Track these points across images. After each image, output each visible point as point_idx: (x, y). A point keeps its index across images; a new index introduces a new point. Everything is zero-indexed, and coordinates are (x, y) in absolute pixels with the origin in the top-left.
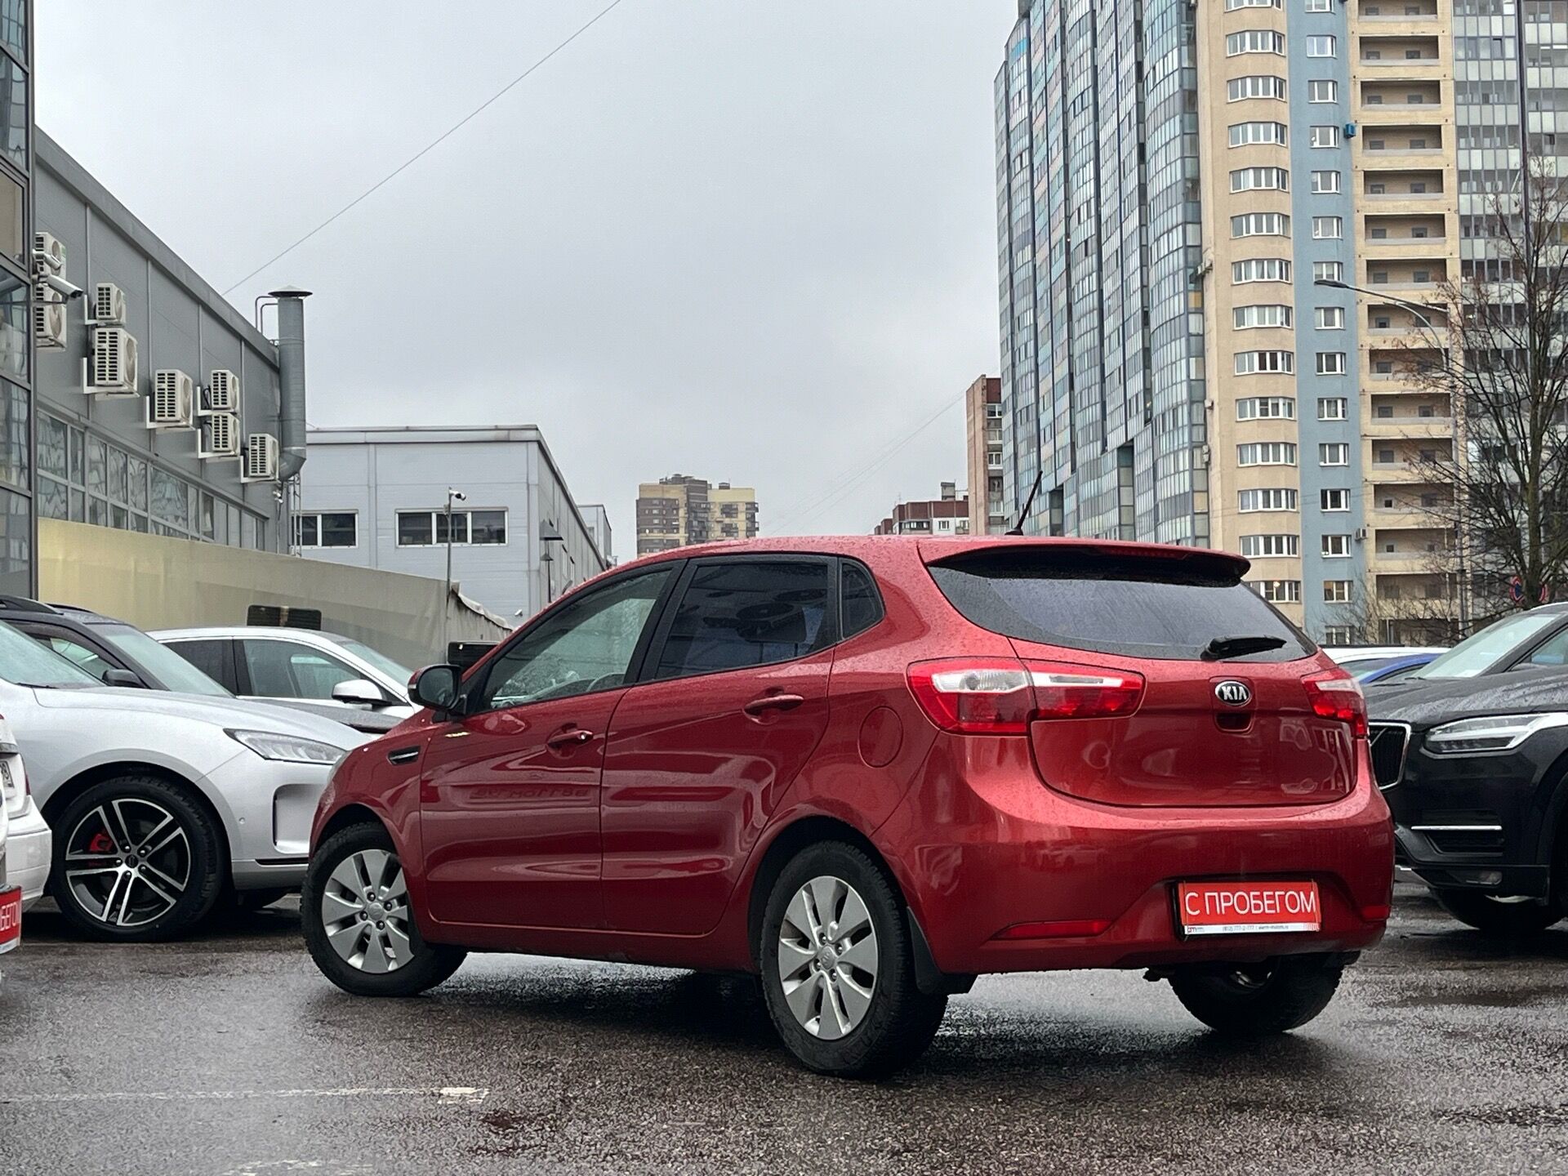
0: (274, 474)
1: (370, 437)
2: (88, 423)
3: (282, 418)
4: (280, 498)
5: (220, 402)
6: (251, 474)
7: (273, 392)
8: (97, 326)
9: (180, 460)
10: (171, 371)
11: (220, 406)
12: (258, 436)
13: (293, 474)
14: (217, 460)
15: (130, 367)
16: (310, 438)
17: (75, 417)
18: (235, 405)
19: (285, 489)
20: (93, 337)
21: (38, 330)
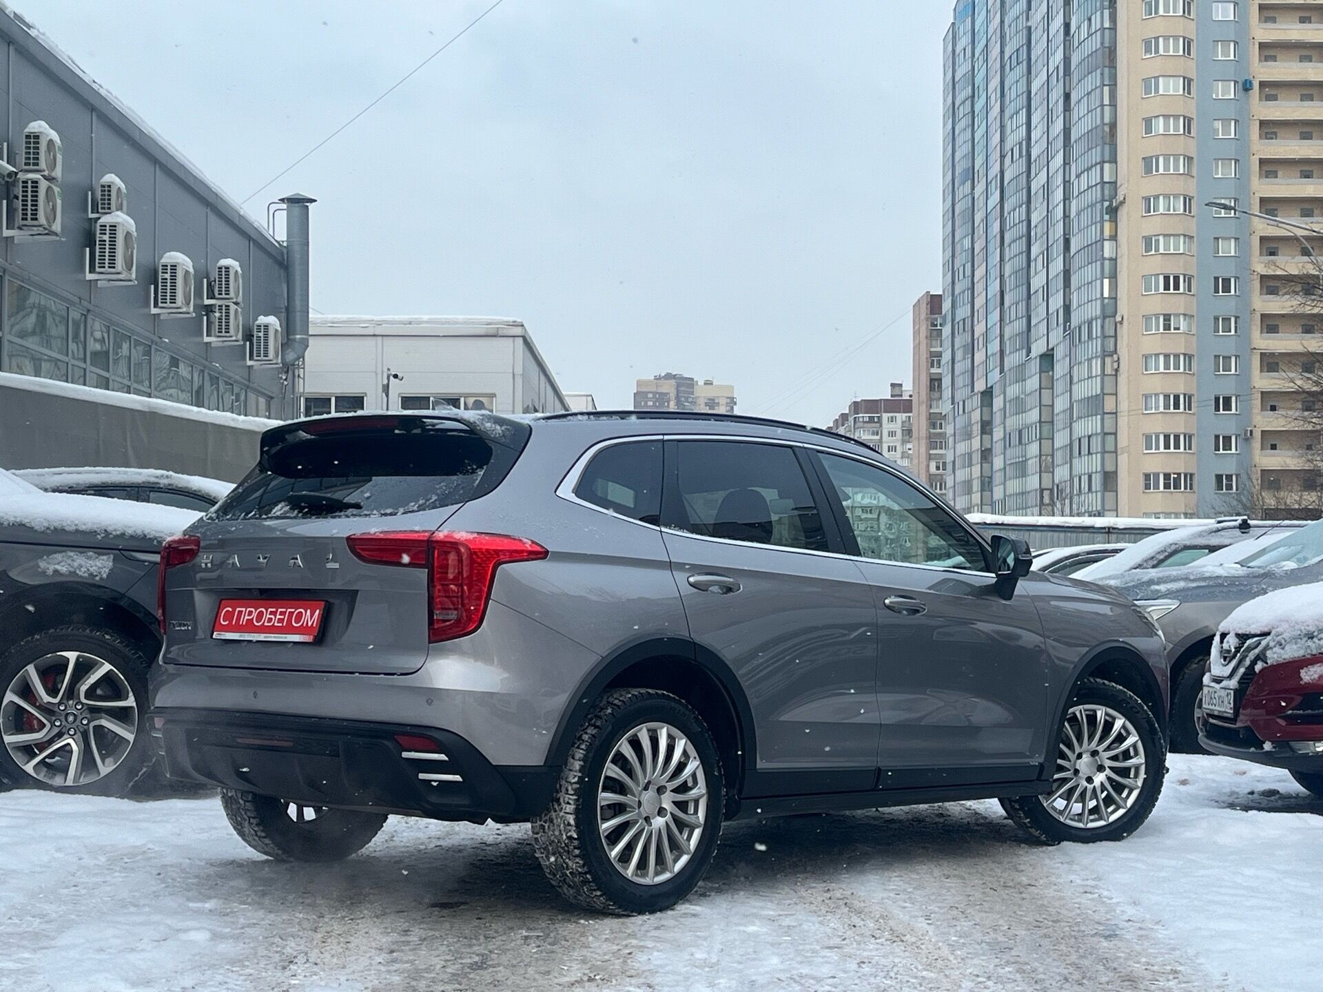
0: (277, 358)
2: (91, 308)
3: (288, 310)
4: (286, 380)
5: (224, 293)
6: (256, 358)
7: (280, 284)
8: (100, 219)
9: (183, 342)
10: (173, 263)
11: (224, 296)
13: (298, 359)
14: (220, 344)
15: (128, 258)
16: (312, 329)
17: (77, 300)
18: (237, 296)
19: (290, 372)
20: (95, 227)
21: (32, 219)
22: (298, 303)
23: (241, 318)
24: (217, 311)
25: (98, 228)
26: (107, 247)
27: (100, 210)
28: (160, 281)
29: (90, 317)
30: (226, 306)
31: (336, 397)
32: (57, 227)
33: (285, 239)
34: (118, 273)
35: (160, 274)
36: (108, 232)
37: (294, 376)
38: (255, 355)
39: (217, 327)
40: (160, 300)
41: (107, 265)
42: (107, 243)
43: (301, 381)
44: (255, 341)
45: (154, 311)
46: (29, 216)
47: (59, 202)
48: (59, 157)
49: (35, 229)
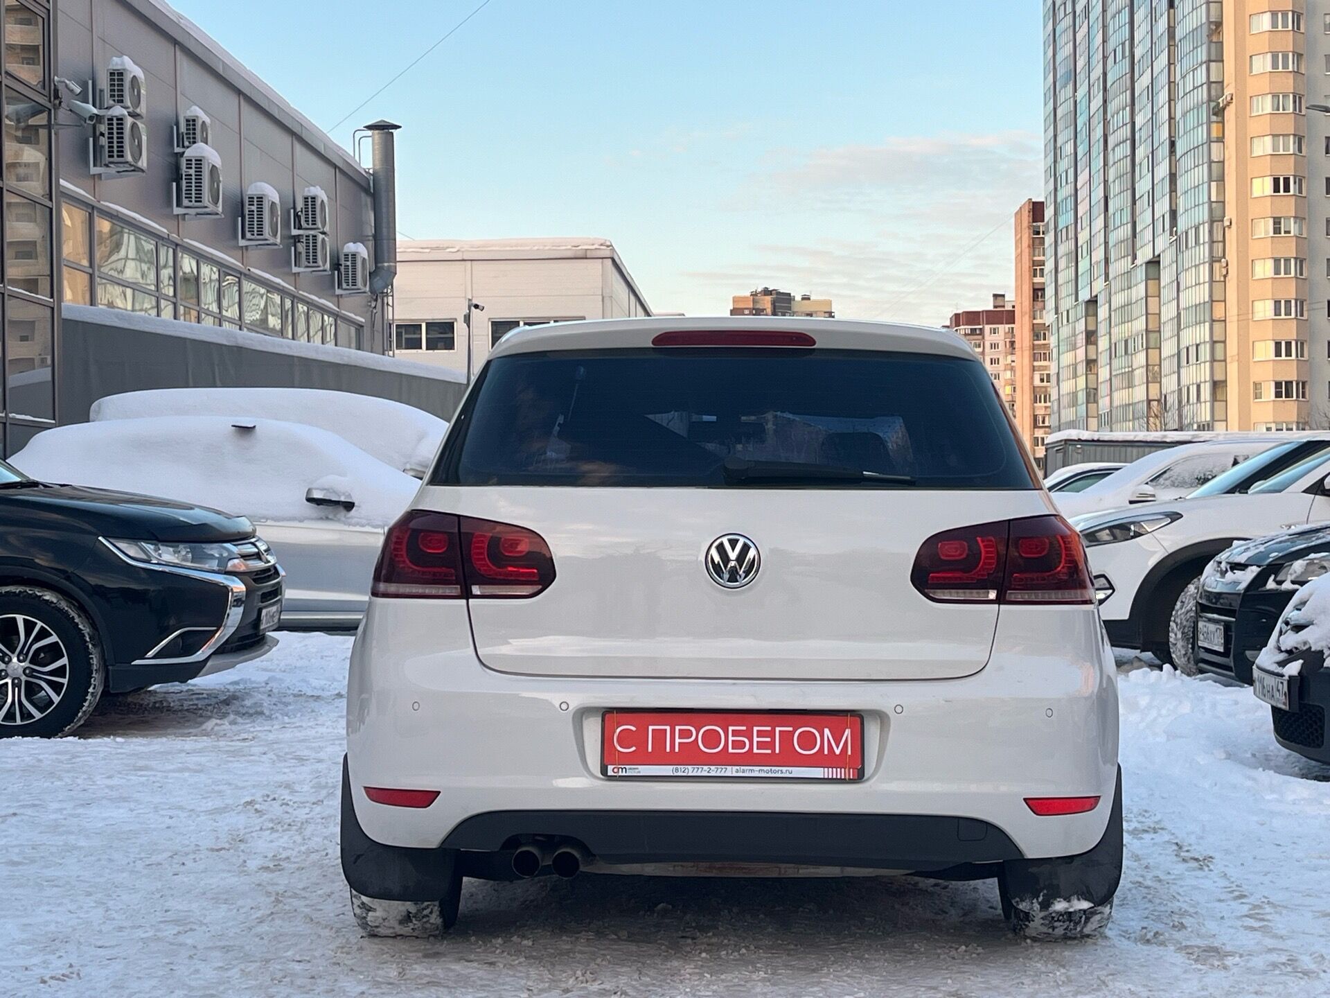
0: (365, 287)
2: (179, 241)
3: (376, 237)
4: (375, 308)
5: (310, 223)
6: (344, 287)
7: (367, 211)
8: (184, 153)
10: (260, 195)
11: (310, 226)
12: (349, 253)
13: (386, 287)
15: (214, 191)
16: (399, 256)
19: (379, 300)
20: (181, 164)
21: (118, 156)
22: (385, 231)
24: (304, 240)
25: (185, 162)
26: (193, 181)
27: (185, 144)
28: (247, 213)
29: (179, 251)
30: (313, 236)
31: (427, 323)
32: (143, 163)
33: (371, 166)
34: (205, 207)
35: (247, 206)
36: (193, 166)
37: (383, 303)
38: (343, 284)
39: (305, 257)
40: (247, 233)
41: (193, 199)
42: (193, 177)
43: (390, 309)
44: (343, 270)
45: (242, 243)
46: (115, 154)
47: (144, 138)
48: (143, 93)
49: (122, 165)
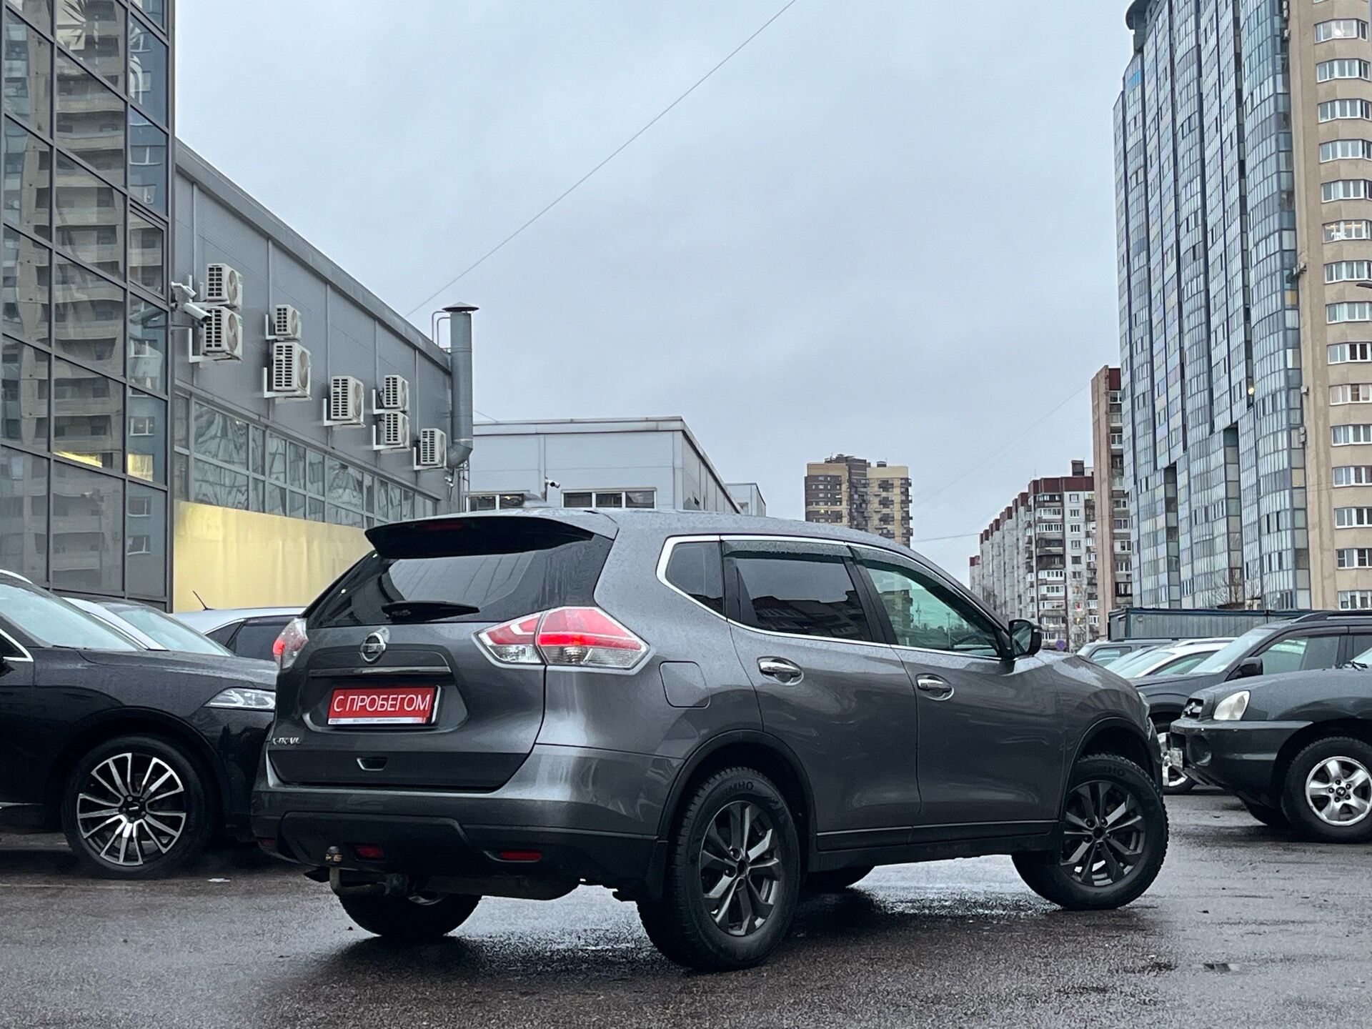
0: (442, 462)
1: (540, 429)
2: (269, 423)
3: (453, 415)
4: (451, 482)
5: (391, 402)
6: (422, 463)
7: (445, 391)
8: (276, 341)
9: (356, 452)
10: (345, 378)
11: (392, 405)
12: (428, 430)
13: (463, 461)
14: (390, 452)
15: (303, 375)
16: (476, 431)
17: (256, 417)
18: (404, 405)
19: (456, 475)
20: (272, 350)
21: (216, 346)
22: (462, 408)
23: (408, 426)
24: (386, 420)
25: (275, 348)
26: (284, 366)
27: (277, 332)
28: (332, 394)
29: (268, 432)
30: (394, 415)
31: (501, 496)
32: (238, 352)
33: (449, 345)
34: (294, 391)
35: (332, 388)
36: (284, 352)
37: (459, 478)
38: (422, 460)
39: (386, 435)
40: (332, 413)
41: (283, 383)
42: (284, 363)
43: (466, 482)
44: (421, 446)
45: (327, 423)
46: (213, 343)
47: (240, 328)
48: (240, 286)
49: (219, 354)
